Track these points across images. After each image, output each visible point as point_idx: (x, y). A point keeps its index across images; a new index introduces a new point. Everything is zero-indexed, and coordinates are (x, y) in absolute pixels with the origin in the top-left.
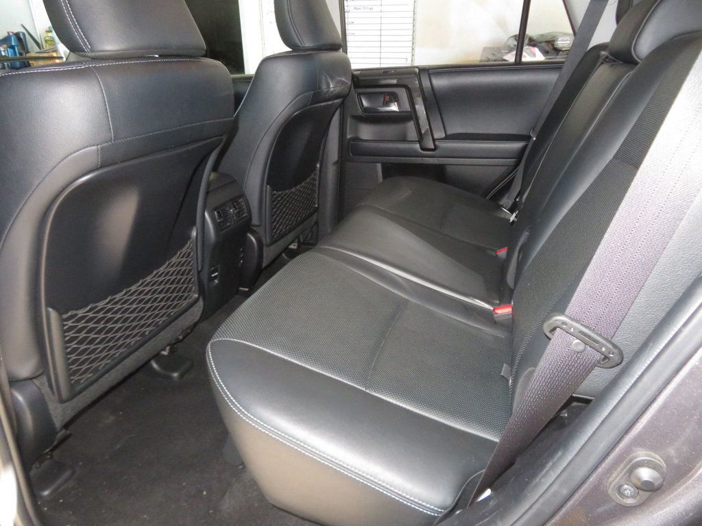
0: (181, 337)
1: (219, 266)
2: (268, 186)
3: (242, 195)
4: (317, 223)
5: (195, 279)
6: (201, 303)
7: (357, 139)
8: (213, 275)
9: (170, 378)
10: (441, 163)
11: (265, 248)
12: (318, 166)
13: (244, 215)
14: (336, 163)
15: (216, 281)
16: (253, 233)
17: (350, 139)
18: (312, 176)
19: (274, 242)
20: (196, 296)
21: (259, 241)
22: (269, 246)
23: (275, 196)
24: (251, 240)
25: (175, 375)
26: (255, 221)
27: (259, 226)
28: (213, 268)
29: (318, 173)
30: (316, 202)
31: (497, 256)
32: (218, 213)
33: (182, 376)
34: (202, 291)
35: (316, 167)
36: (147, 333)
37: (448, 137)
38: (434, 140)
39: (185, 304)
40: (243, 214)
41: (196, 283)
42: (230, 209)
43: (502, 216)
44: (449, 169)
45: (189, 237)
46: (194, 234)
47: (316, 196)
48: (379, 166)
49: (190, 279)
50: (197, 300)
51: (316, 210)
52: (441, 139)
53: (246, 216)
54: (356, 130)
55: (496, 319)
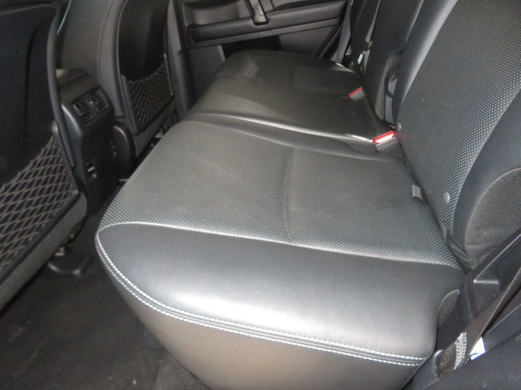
0: (72, 236)
1: (93, 160)
2: (123, 76)
3: (99, 87)
4: (175, 111)
5: (70, 175)
6: (83, 198)
7: (194, 26)
8: (89, 170)
9: (73, 276)
10: (274, 34)
11: (134, 137)
12: (165, 56)
13: (106, 107)
14: (181, 52)
15: (94, 176)
16: (119, 124)
17: (188, 27)
18: (162, 65)
19: (141, 130)
20: (76, 192)
21: (127, 131)
22: (138, 134)
23: (132, 86)
24: (120, 133)
25: (77, 272)
26: (118, 112)
27: (123, 117)
28: (87, 164)
29: (166, 63)
30: (171, 91)
31: (350, 98)
32: (77, 106)
33: (83, 271)
34: (81, 186)
35: (163, 58)
36: (31, 239)
37: (276, 9)
38: (265, 13)
39: (66, 202)
40: (104, 106)
41: (73, 178)
42: (89, 101)
43: (338, 69)
44: (282, 38)
45: (51, 134)
46: (55, 129)
47: (170, 86)
48: (220, 48)
49: (65, 177)
50: (78, 197)
51: (173, 98)
52: (271, 11)
53: (108, 107)
54: (192, 17)
55: (379, 149)
